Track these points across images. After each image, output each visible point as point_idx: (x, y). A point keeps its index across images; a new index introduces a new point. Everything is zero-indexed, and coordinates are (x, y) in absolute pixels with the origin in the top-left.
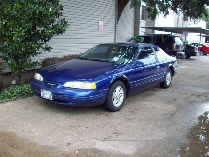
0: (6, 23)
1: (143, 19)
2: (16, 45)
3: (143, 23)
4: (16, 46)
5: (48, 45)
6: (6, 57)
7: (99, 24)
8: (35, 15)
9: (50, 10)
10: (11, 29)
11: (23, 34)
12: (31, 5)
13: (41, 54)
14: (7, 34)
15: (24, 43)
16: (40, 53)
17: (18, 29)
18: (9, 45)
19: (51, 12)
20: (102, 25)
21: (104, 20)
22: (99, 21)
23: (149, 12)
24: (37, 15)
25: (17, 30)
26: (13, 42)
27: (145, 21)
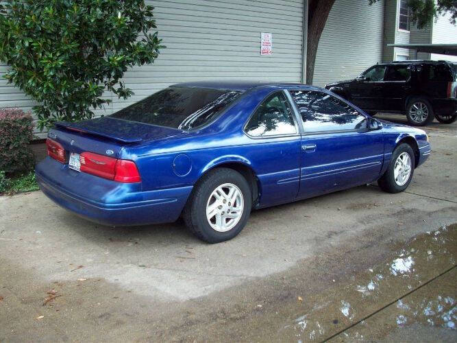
0: (30, 43)
1: (403, 26)
2: (50, 85)
3: (401, 36)
4: (48, 87)
5: (126, 85)
6: (45, 107)
7: (262, 41)
8: (88, 26)
9: (119, 17)
10: (41, 55)
11: (61, 63)
12: (78, 9)
13: (110, 104)
14: (34, 65)
15: (65, 82)
16: (109, 101)
17: (54, 55)
18: (38, 85)
19: (120, 20)
20: (270, 41)
21: (276, 31)
22: (263, 35)
23: (414, 10)
24: (91, 27)
25: (51, 56)
26: (45, 79)
27: (409, 32)
